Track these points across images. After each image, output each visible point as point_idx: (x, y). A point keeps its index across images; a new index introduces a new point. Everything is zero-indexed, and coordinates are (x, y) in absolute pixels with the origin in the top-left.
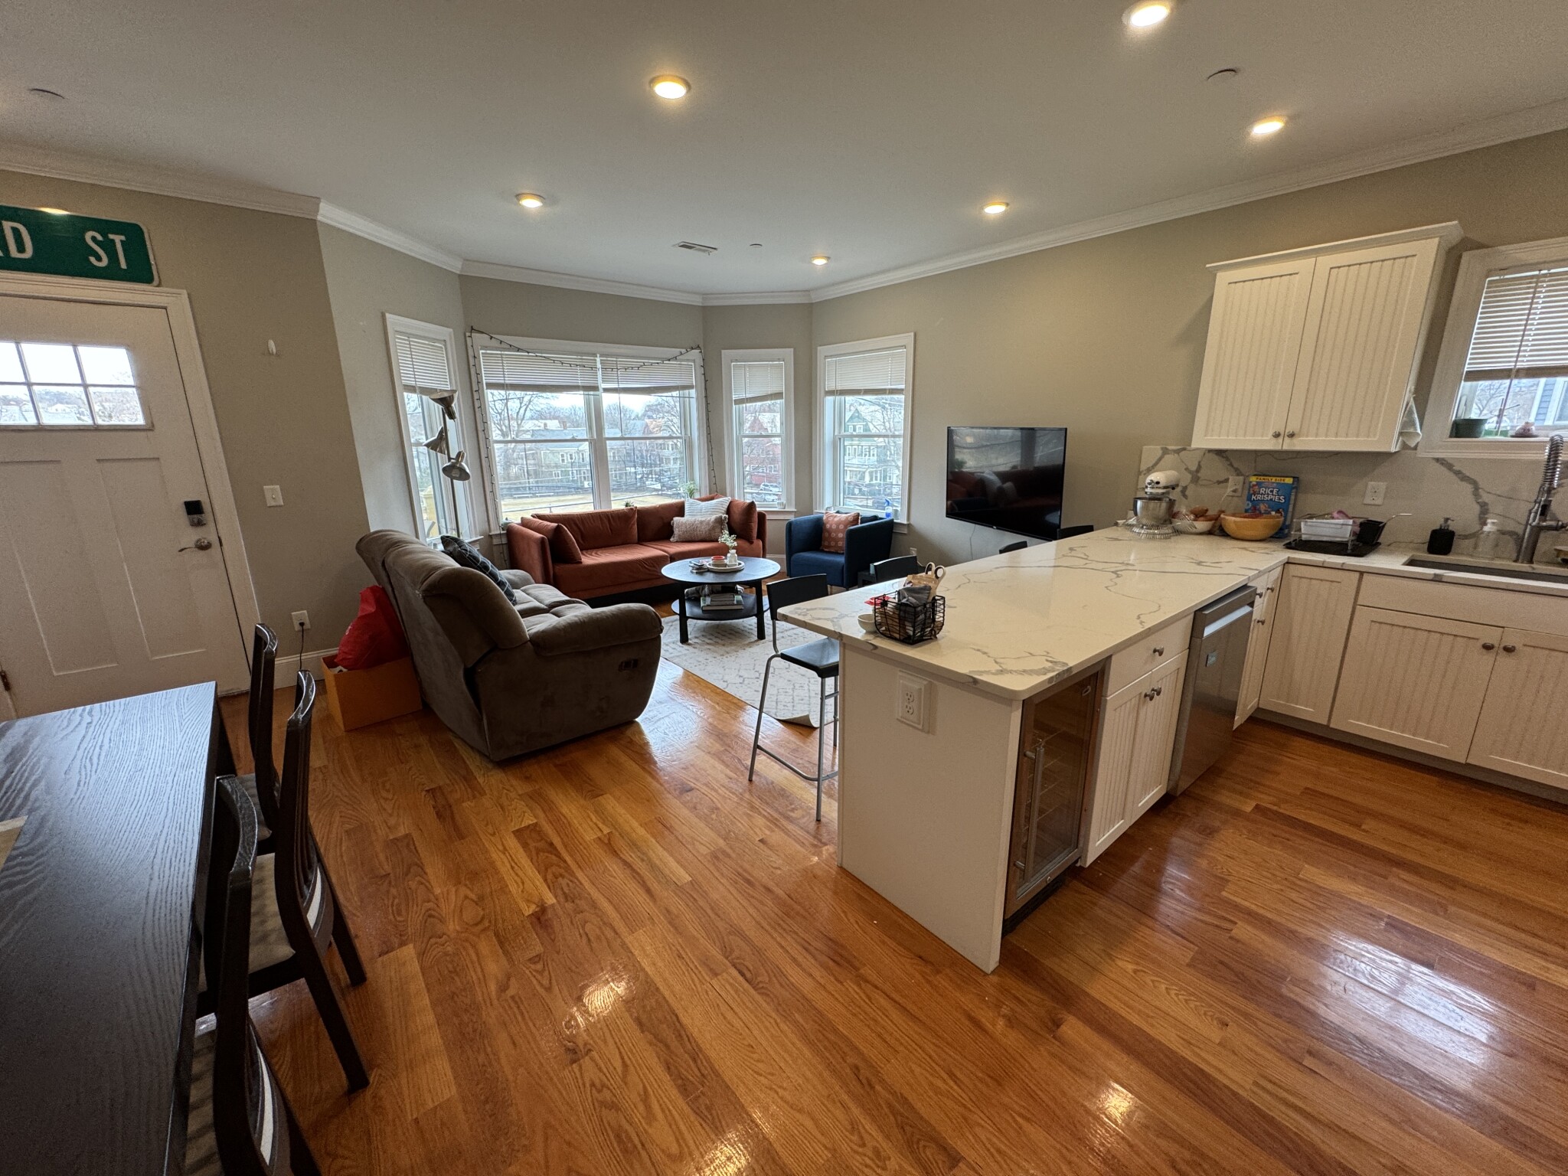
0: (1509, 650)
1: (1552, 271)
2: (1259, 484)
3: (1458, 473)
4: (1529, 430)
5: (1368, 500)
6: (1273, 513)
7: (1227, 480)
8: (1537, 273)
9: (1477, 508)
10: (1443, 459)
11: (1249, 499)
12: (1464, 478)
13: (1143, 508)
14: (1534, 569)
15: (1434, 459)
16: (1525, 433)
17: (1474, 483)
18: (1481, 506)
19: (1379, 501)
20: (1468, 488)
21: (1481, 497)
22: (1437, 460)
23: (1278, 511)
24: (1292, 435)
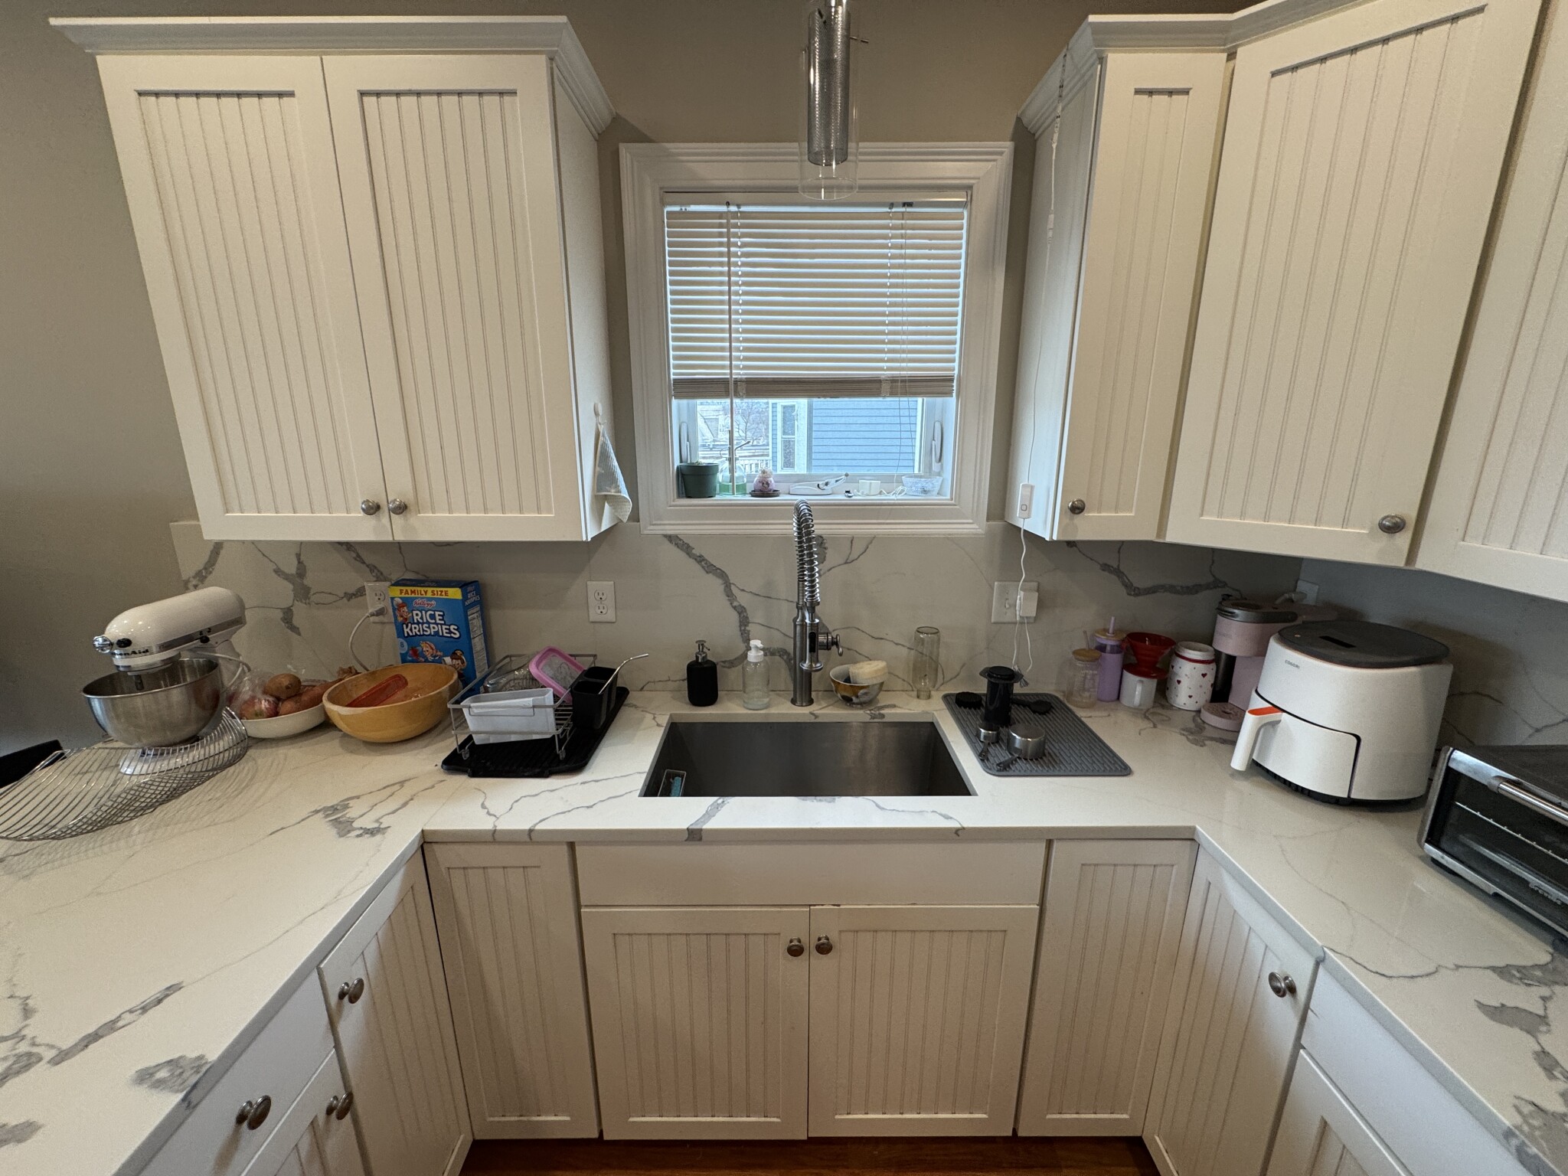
0: (824, 948)
1: (743, 209)
2: (406, 602)
3: (700, 559)
4: (768, 484)
5: (594, 615)
6: (448, 660)
7: (361, 592)
8: (724, 209)
9: (734, 617)
10: (676, 536)
11: (400, 633)
12: (710, 568)
13: (106, 711)
14: (816, 717)
15: (665, 536)
16: (764, 490)
17: (722, 575)
18: (739, 613)
19: (610, 615)
20: (717, 584)
21: (735, 599)
22: (670, 538)
23: (454, 656)
24: (401, 509)
